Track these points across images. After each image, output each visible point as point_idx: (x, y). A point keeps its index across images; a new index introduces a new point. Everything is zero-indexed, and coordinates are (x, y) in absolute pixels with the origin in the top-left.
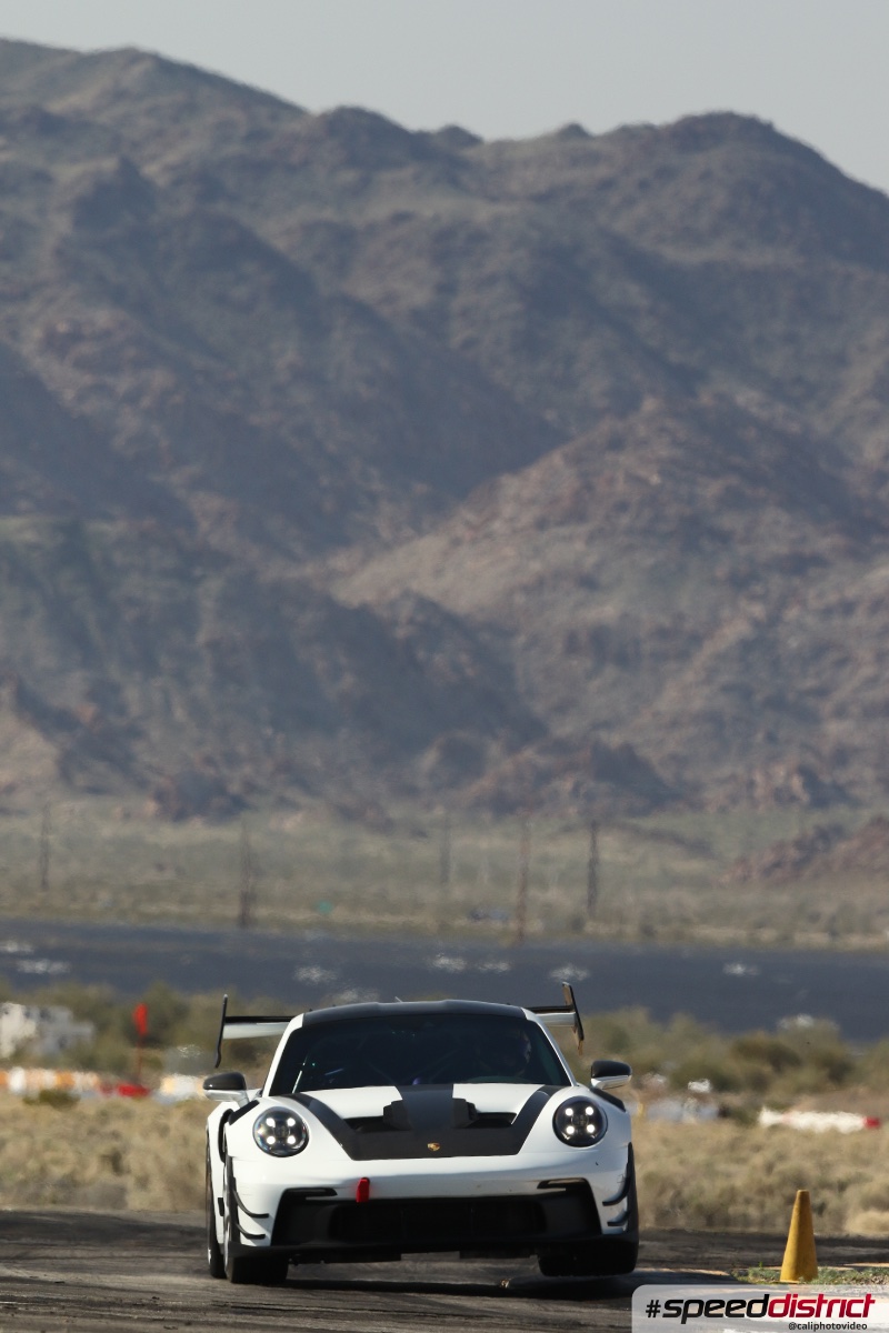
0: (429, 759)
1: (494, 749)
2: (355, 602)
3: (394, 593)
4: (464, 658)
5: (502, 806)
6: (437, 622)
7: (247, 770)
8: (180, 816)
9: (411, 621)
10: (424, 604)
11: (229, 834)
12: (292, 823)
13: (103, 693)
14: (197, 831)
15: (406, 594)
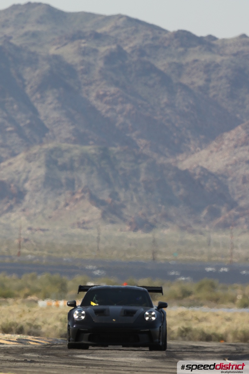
0: (205, 212)
1: (223, 210)
2: (184, 168)
3: (195, 166)
4: (215, 184)
5: (225, 226)
6: (206, 174)
7: (154, 216)
8: (135, 230)
9: (200, 174)
10: (203, 169)
11: (150, 235)
12: (166, 232)
13: (114, 195)
14: (140, 235)
15: (198, 166)
